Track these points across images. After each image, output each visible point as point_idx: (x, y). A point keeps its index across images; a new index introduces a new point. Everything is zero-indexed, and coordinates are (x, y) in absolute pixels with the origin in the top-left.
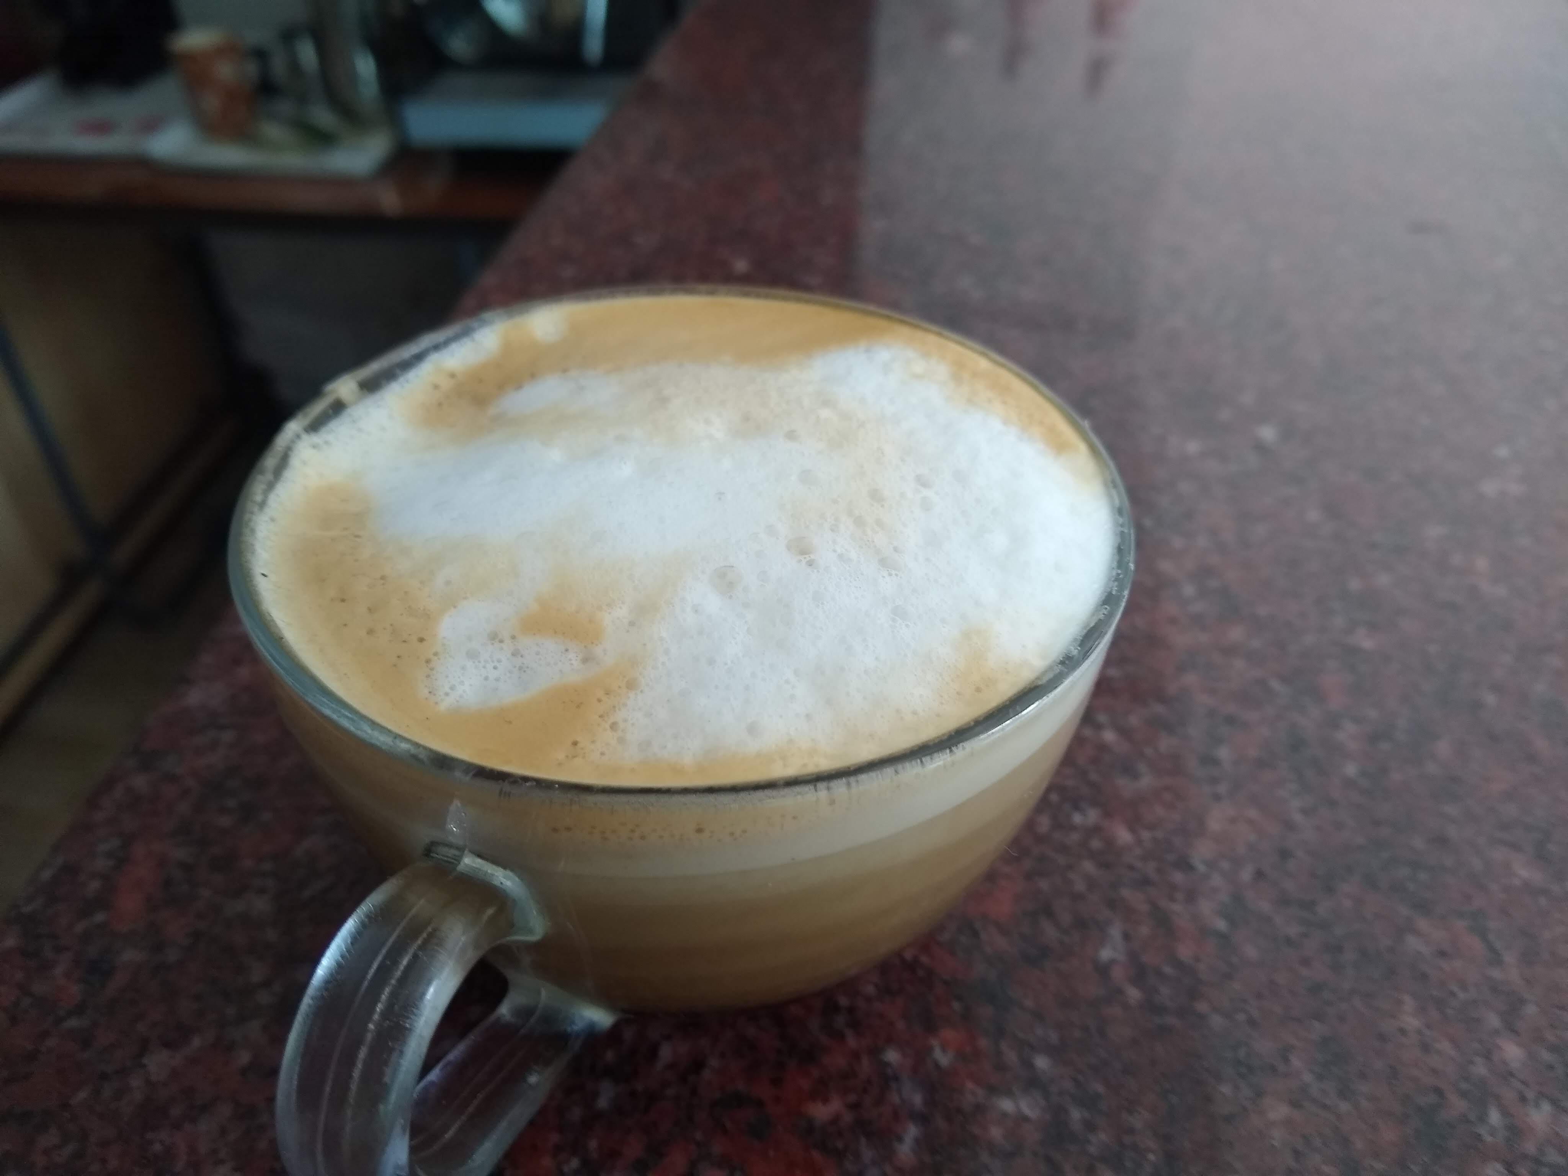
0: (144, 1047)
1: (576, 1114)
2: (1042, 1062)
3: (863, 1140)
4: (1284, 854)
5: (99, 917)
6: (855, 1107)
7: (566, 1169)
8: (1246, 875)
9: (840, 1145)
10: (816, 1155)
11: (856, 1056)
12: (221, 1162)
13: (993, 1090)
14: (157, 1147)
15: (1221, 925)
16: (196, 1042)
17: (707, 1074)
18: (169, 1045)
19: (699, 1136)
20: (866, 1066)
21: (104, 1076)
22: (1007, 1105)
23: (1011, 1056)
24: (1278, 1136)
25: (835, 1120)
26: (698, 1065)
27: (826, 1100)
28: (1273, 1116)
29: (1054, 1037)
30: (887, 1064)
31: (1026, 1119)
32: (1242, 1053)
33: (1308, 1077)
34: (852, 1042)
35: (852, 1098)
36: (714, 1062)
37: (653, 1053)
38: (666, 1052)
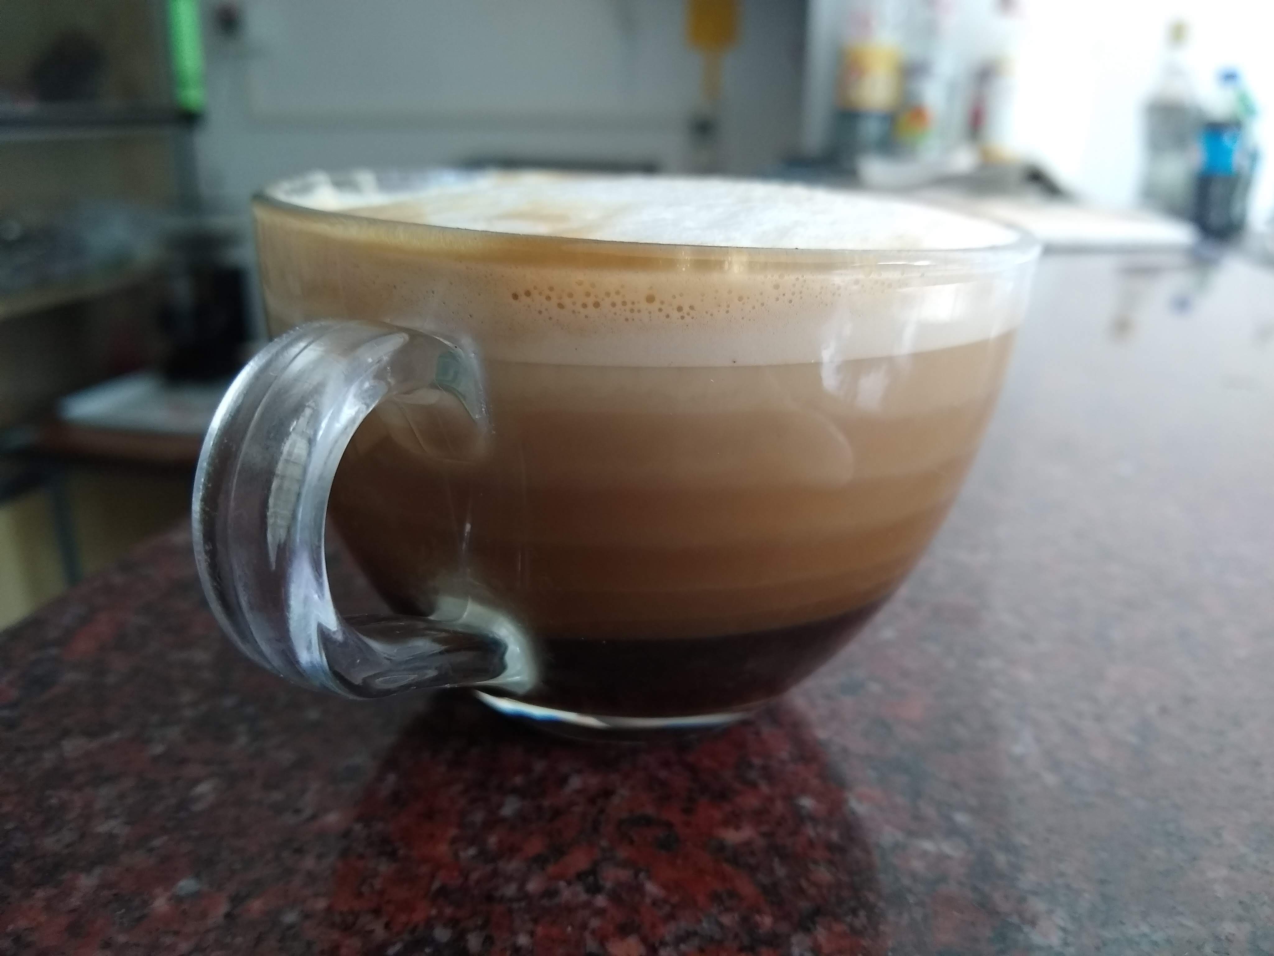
0: (66, 733)
1: (478, 817)
2: (961, 818)
3: (776, 860)
4: (1187, 701)
5: (54, 651)
6: (769, 835)
7: (462, 854)
8: (1152, 709)
9: (752, 861)
10: (728, 868)
11: (771, 799)
12: (116, 817)
13: (911, 834)
14: (54, 801)
15: (1133, 739)
16: (116, 735)
17: (616, 800)
18: (91, 734)
19: (604, 843)
20: (779, 807)
21: (19, 750)
22: (928, 846)
23: (929, 811)
24: (1220, 890)
25: (748, 843)
26: (607, 793)
27: (737, 828)
28: (1211, 875)
29: (973, 801)
30: (803, 807)
31: (949, 857)
32: (1171, 827)
33: (1243, 849)
34: (765, 788)
35: (765, 828)
36: (624, 792)
37: (563, 781)
38: (575, 782)
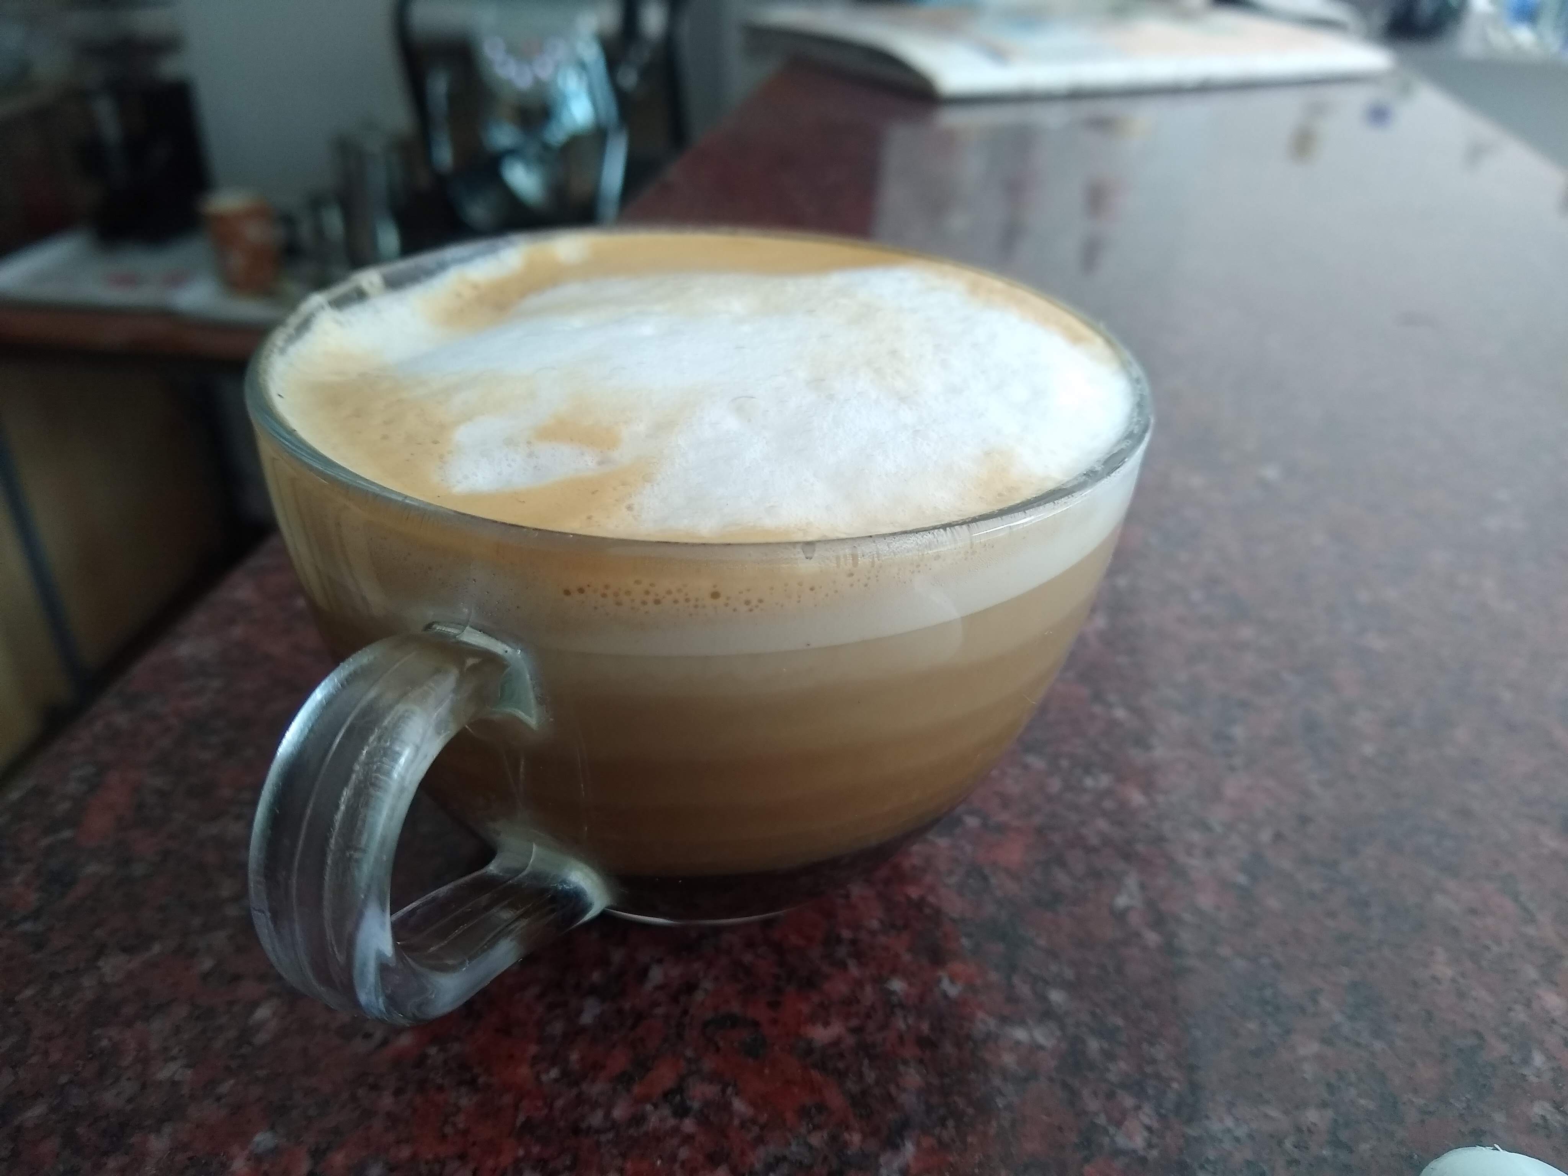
0: (101, 951)
1: (557, 1028)
2: (1056, 996)
3: (866, 1062)
4: (1304, 820)
5: (67, 834)
6: (857, 1031)
7: (544, 1078)
8: (1265, 836)
9: (841, 1065)
10: (816, 1075)
11: (859, 984)
12: (174, 1059)
13: (1004, 1020)
14: (105, 1043)
15: (1242, 879)
16: (156, 948)
17: (699, 996)
18: (128, 950)
19: (689, 1053)
20: (868, 994)
21: (54, 976)
22: (1020, 1034)
23: (1024, 990)
24: (1309, 1070)
25: (836, 1043)
26: (690, 987)
27: (826, 1024)
28: (1302, 1051)
29: (1069, 974)
30: (893, 993)
31: (1041, 1048)
32: (1268, 993)
33: (1338, 1018)
34: (854, 970)
35: (854, 1022)
36: (707, 984)
37: (643, 974)
38: (656, 975)
